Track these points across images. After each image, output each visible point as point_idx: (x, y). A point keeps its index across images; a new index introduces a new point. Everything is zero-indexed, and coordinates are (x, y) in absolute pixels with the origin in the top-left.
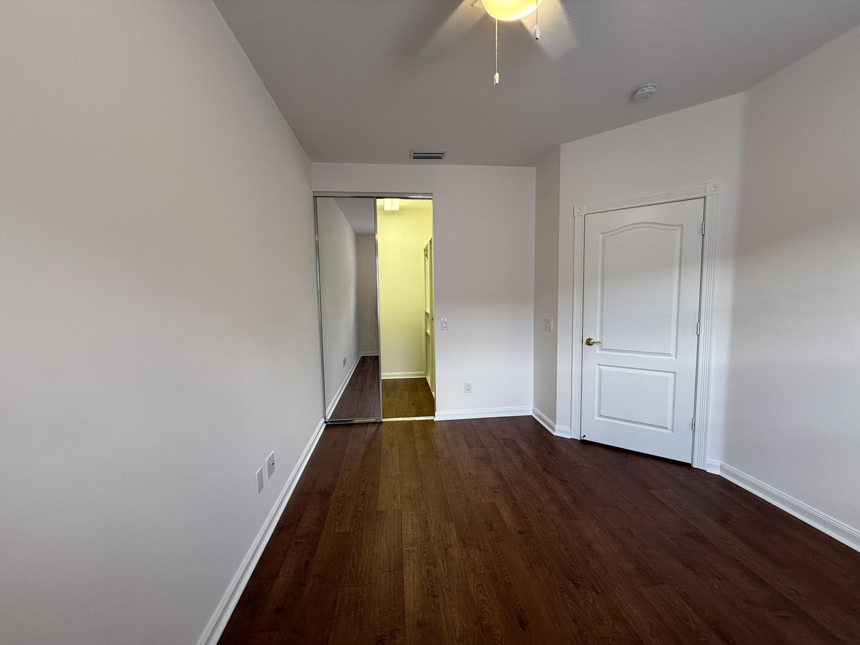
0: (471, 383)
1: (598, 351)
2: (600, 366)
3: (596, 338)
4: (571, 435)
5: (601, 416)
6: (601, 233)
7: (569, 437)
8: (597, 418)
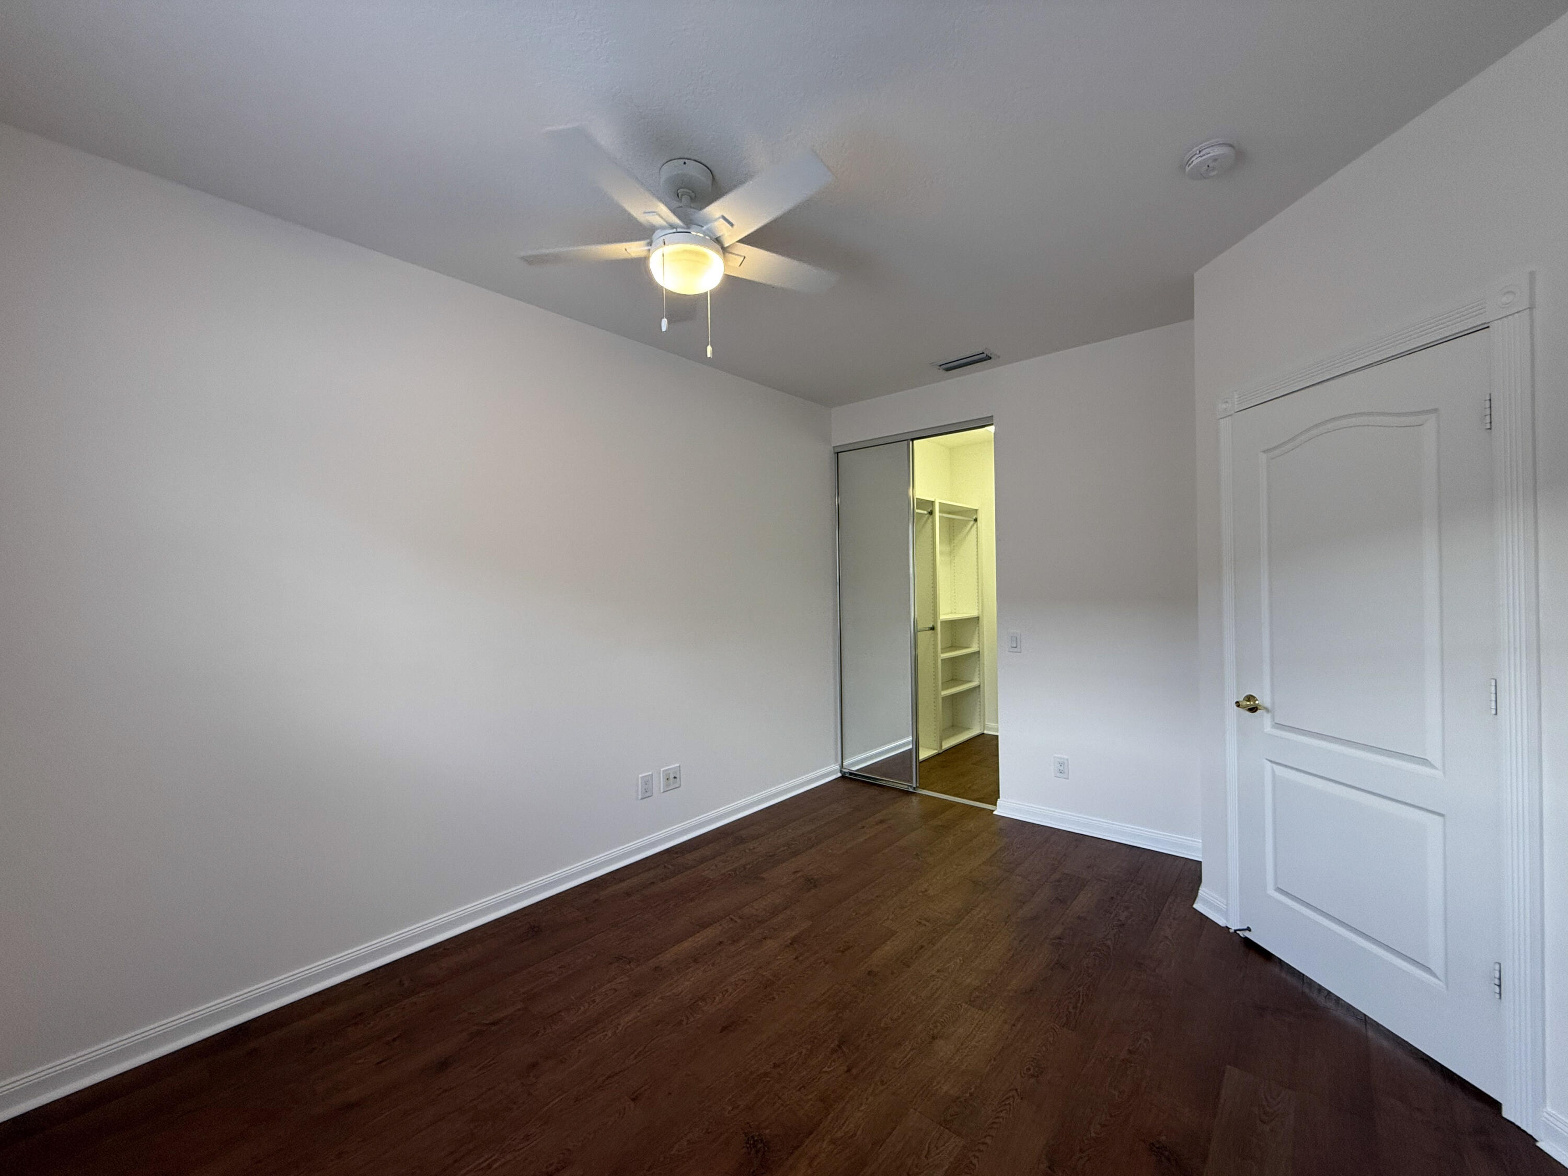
0: (1067, 760)
1: (1268, 728)
2: (1275, 766)
3: (1264, 699)
4: (1227, 920)
5: (1279, 890)
6: (1264, 452)
7: (1222, 922)
8: (1271, 892)
